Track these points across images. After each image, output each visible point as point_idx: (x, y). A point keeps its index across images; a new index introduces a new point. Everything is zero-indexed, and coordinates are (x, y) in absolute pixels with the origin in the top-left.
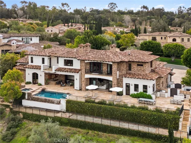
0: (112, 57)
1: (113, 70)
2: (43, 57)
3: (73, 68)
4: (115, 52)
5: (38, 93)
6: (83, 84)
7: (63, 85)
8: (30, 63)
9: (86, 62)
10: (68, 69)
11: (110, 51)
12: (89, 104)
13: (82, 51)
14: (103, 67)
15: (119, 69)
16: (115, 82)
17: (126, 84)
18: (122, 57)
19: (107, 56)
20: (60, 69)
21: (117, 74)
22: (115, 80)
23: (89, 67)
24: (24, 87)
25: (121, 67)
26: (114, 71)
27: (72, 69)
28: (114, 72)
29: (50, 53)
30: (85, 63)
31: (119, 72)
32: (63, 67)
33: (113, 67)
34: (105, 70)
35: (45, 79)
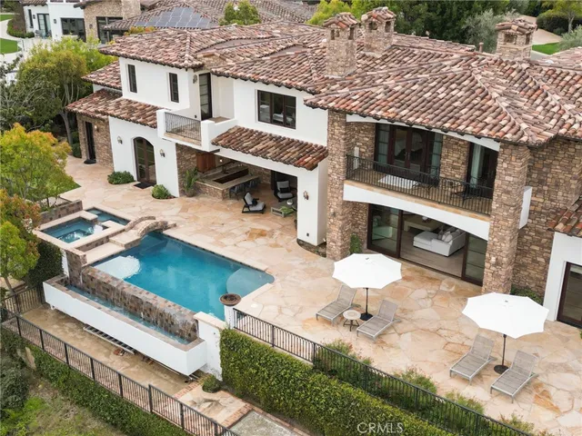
0: (504, 104)
1: (497, 182)
2: (174, 71)
3: (296, 138)
4: (525, 66)
5: (123, 249)
6: (333, 228)
7: (252, 209)
8: (127, 94)
9: (350, 119)
10: (271, 137)
11: (496, 56)
12: (334, 382)
13: (344, 54)
14: (445, 151)
15: (535, 177)
16: (501, 251)
17: (569, 265)
18: (568, 107)
19: (471, 90)
20: (235, 138)
21: (518, 208)
22: (502, 239)
23: (371, 143)
24: (73, 212)
25: (549, 166)
26: (508, 192)
27: (291, 142)
28: (504, 197)
29: (200, 55)
30: (347, 124)
31: (534, 194)
32: (251, 128)
33: (502, 166)
34: (454, 168)
35: (181, 173)
